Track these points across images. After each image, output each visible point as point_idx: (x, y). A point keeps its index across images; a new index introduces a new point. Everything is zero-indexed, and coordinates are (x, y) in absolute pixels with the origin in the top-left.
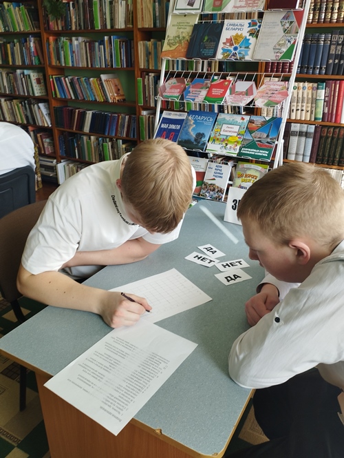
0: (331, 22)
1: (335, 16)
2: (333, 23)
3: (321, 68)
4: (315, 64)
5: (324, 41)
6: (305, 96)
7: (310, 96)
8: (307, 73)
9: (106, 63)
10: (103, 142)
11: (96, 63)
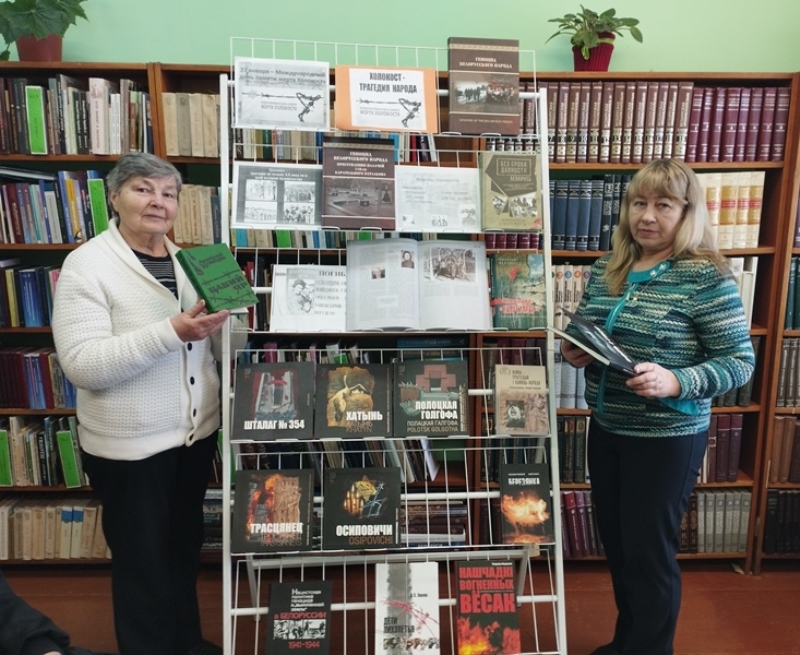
0: (599, 161)
1: (606, 152)
2: (603, 162)
3: (590, 239)
4: (579, 232)
5: (593, 192)
6: (570, 288)
7: (579, 289)
8: (565, 248)
9: (70, 233)
10: (56, 428)
11: (33, 234)
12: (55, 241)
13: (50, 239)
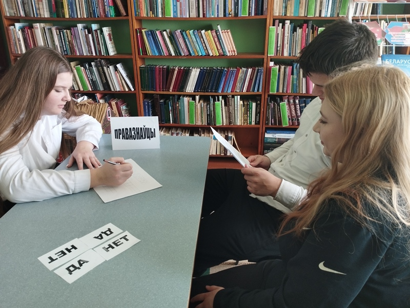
9: (227, 12)
10: (214, 101)
11: (211, 13)
12: (220, 16)
13: (218, 15)
